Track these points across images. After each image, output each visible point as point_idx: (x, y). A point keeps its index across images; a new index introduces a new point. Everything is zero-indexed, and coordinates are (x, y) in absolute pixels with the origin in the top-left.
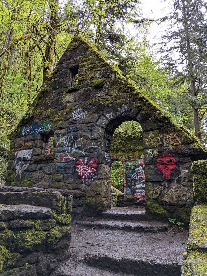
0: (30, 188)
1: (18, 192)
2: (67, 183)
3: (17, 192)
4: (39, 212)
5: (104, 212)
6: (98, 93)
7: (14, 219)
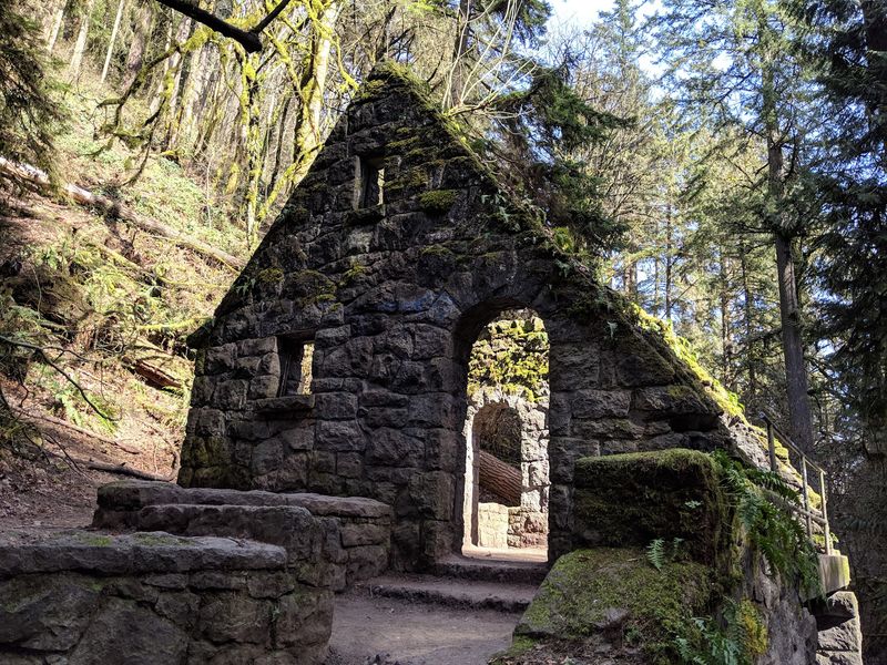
0: (244, 493)
1: (213, 507)
2: (345, 477)
3: (209, 506)
4: (258, 556)
5: (440, 562)
6: (434, 231)
7: (202, 569)
